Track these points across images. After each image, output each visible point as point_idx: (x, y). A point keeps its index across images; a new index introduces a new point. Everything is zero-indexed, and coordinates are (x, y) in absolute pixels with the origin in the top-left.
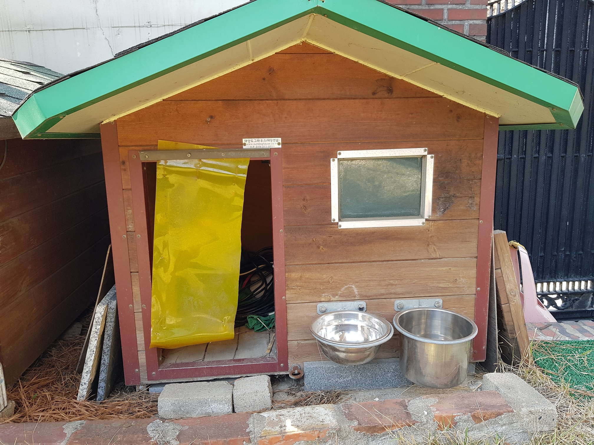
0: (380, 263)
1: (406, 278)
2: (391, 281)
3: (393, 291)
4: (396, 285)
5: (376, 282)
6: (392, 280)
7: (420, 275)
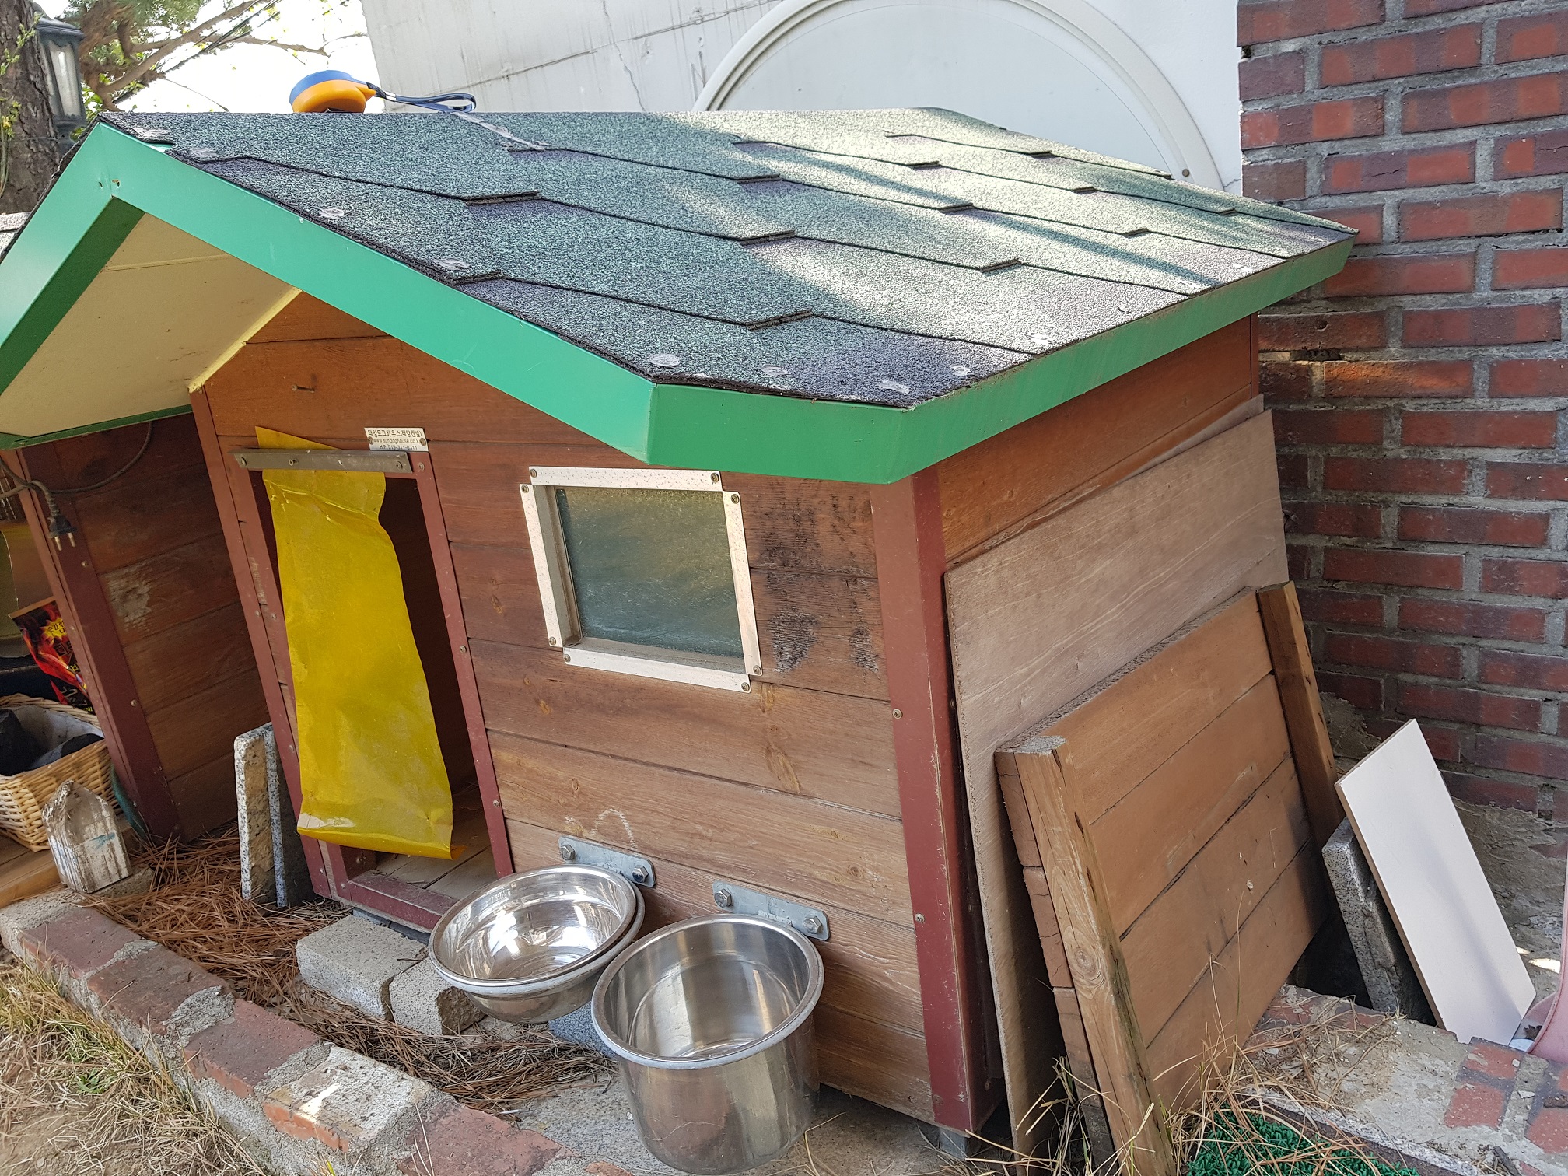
0: (667, 772)
1: (731, 828)
2: (699, 827)
3: (705, 853)
4: (711, 840)
5: (666, 818)
6: (700, 823)
7: (763, 830)
